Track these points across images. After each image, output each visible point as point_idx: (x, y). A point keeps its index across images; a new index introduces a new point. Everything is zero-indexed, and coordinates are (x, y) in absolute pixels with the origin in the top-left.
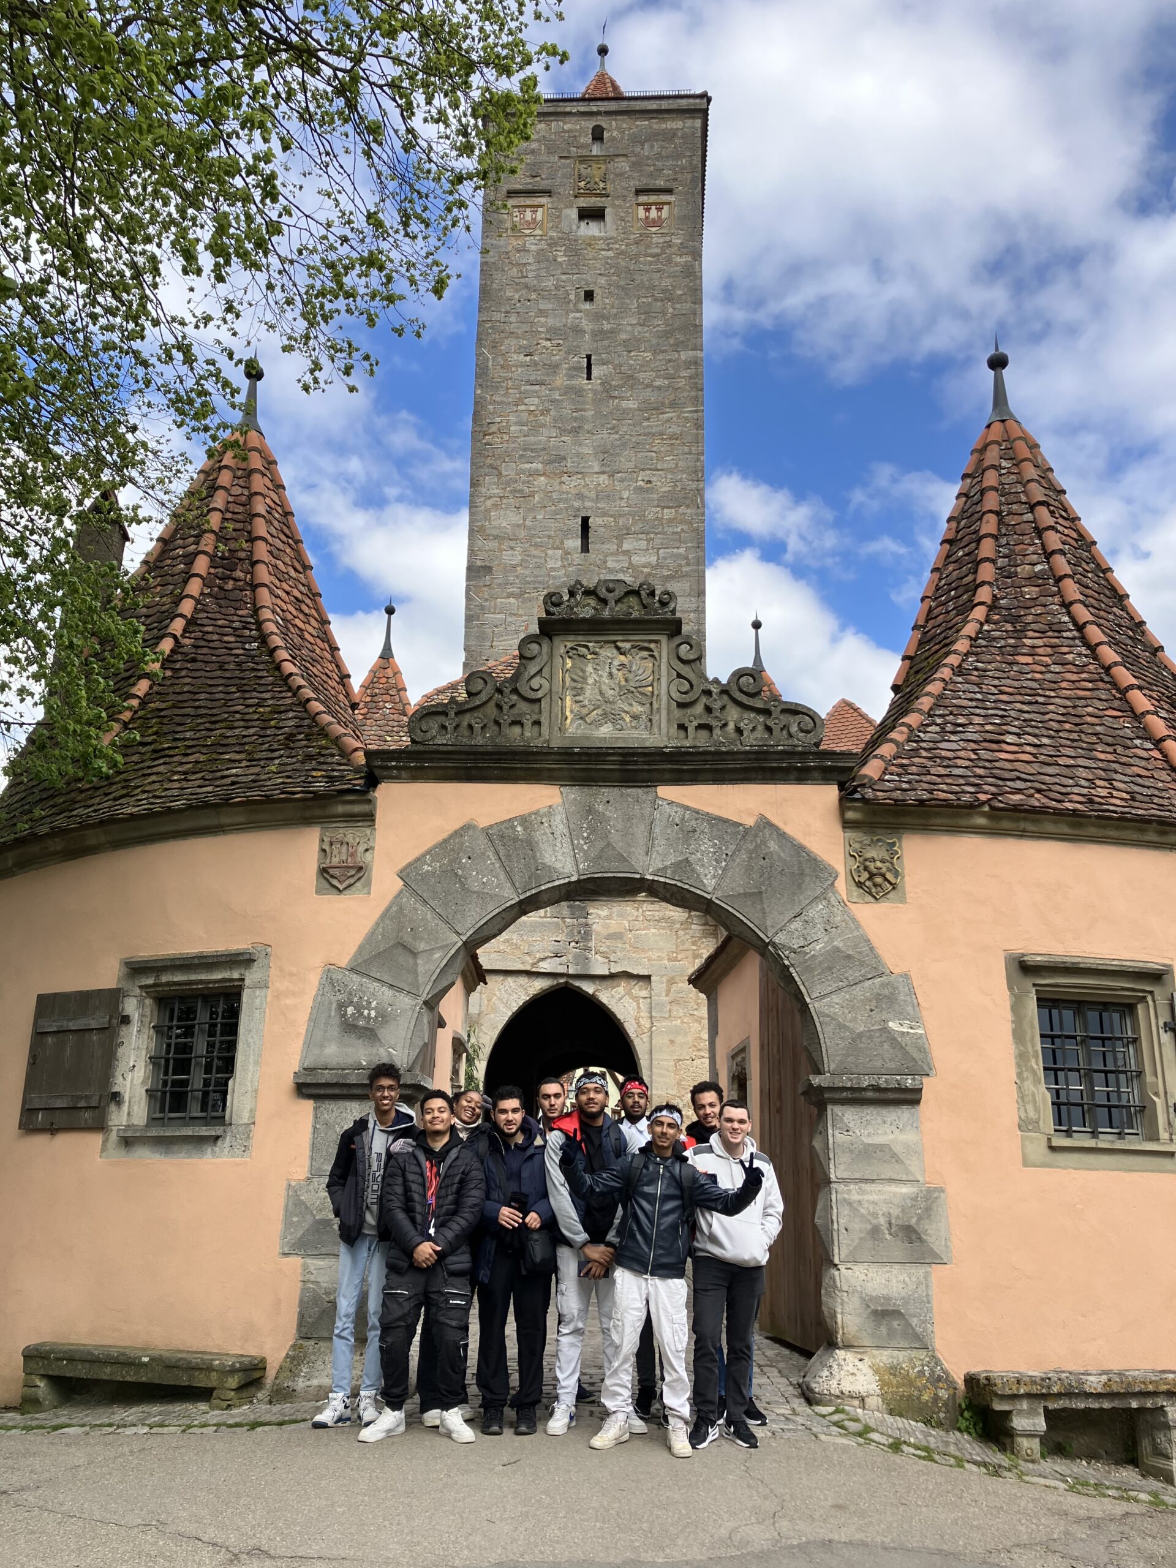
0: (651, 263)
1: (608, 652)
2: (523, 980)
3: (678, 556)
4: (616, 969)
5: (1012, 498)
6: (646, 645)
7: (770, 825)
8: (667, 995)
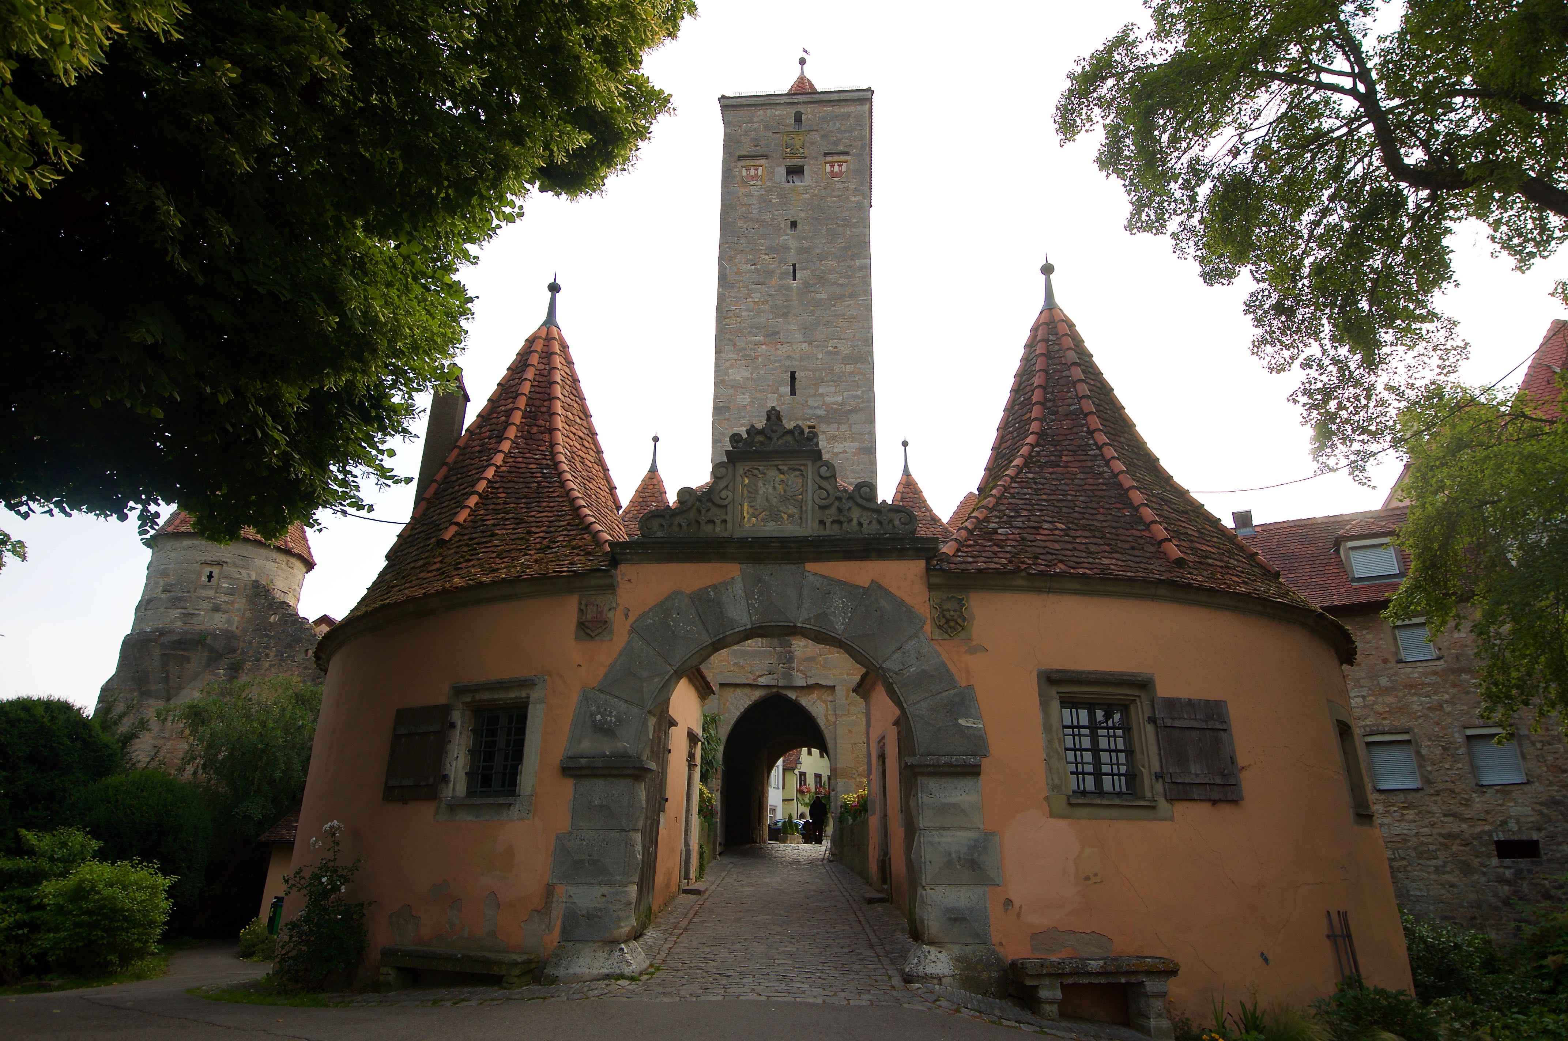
0: (835, 202)
1: (772, 473)
2: (747, 691)
3: (856, 397)
4: (811, 682)
5: (1056, 361)
6: (797, 467)
7: (880, 587)
8: (846, 699)
